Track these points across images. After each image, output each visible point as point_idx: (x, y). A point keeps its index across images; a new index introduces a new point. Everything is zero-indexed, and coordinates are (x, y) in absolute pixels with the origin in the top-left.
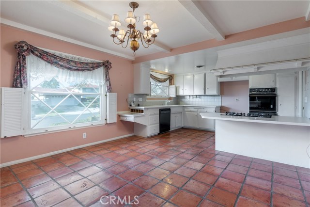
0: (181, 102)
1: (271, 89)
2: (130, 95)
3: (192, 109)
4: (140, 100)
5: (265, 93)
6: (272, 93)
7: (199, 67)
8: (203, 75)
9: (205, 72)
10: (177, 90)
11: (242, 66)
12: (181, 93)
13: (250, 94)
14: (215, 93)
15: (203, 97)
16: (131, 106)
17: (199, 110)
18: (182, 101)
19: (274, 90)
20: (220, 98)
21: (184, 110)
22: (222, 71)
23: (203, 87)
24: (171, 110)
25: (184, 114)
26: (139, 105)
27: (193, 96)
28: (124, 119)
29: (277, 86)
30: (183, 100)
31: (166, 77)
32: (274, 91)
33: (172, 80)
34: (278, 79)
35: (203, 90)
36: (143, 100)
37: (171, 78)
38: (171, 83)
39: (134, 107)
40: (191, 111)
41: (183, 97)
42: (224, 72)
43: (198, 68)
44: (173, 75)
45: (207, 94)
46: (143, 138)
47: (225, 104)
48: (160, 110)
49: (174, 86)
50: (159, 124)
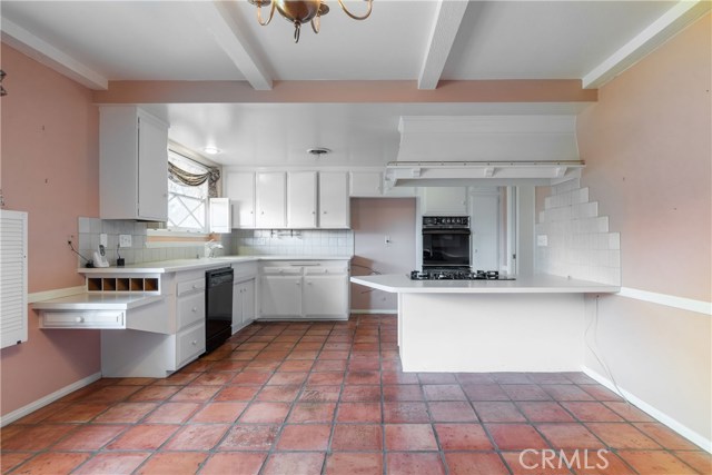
0: (241, 249)
1: (460, 218)
2: (85, 225)
3: (287, 267)
4: (126, 241)
5: (451, 227)
6: (461, 227)
7: (319, 152)
8: (312, 176)
9: (318, 168)
10: (234, 211)
11: (465, 162)
12: (246, 222)
13: (424, 230)
14: (343, 223)
15: (307, 234)
16: (90, 265)
17: (306, 269)
18: (245, 245)
19: (465, 220)
20: (350, 237)
21: (260, 270)
22: (418, 168)
23: (313, 209)
24: (235, 272)
25: (261, 282)
26: (121, 263)
27: (279, 230)
28: (72, 322)
29: (471, 214)
30: (250, 241)
31: (201, 171)
32: (466, 224)
33: (218, 182)
34: (471, 198)
35: (313, 217)
36: (134, 241)
37: (214, 176)
38: (213, 192)
39: (104, 268)
40: (282, 273)
41: (250, 233)
42: (422, 171)
43: (316, 156)
44: (221, 166)
45: (322, 226)
46: (153, 383)
47: (363, 252)
48: (207, 274)
49: (226, 200)
50: (204, 324)
